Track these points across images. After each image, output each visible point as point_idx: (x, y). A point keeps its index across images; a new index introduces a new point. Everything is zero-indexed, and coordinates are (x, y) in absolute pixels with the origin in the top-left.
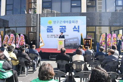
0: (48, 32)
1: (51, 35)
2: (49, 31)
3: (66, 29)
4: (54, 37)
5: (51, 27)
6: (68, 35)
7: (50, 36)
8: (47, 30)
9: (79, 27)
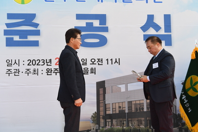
0: (10, 43)
1: (31, 62)
2: (16, 38)
3: (106, 30)
4: (49, 72)
5: (29, 19)
6: (118, 62)
7: (23, 68)
8: (6, 33)
9: (167, 18)
